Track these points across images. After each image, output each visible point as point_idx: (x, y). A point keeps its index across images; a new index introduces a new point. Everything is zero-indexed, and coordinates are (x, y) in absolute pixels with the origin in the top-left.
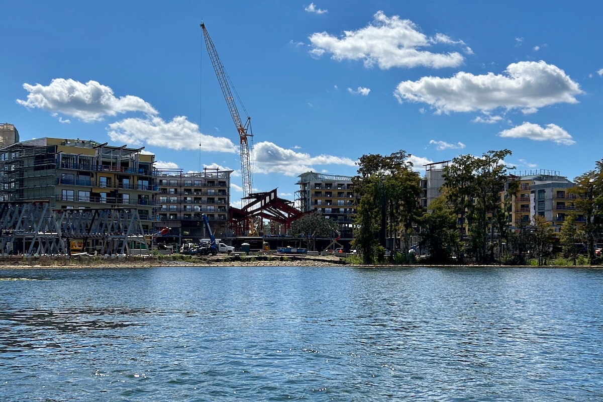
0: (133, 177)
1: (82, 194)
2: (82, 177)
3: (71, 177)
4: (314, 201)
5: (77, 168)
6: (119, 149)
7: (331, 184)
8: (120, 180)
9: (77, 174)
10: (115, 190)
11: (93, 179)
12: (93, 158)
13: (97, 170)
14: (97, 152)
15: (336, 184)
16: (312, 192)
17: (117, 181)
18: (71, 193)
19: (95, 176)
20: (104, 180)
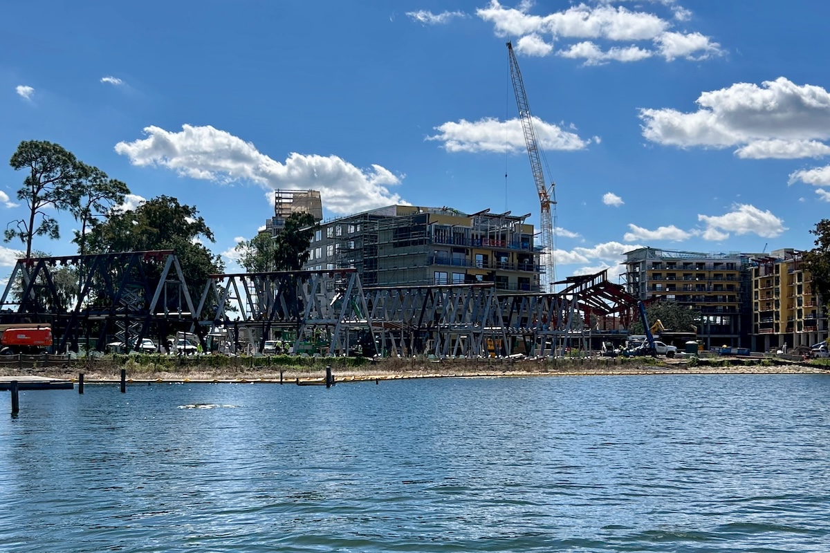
0: (513, 254)
1: (455, 276)
2: (456, 255)
3: (444, 254)
4: (651, 286)
5: (451, 243)
6: (499, 217)
7: (675, 264)
8: (499, 259)
9: (451, 252)
10: (492, 271)
11: (468, 257)
12: (468, 229)
13: (473, 245)
14: (472, 221)
15: (681, 263)
16: (648, 274)
17: (495, 259)
18: (444, 275)
19: (470, 253)
20: (480, 258)
